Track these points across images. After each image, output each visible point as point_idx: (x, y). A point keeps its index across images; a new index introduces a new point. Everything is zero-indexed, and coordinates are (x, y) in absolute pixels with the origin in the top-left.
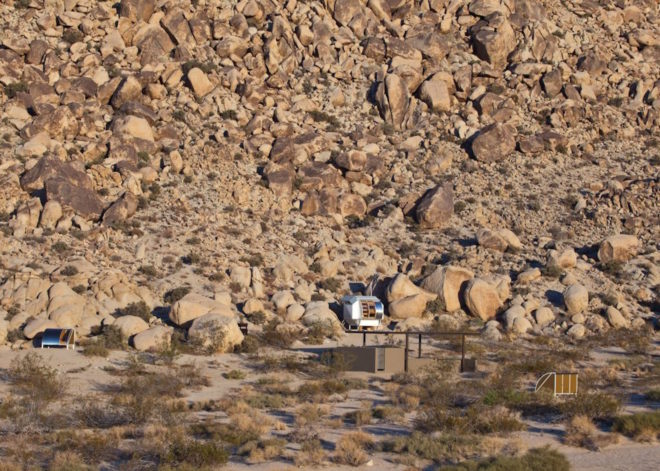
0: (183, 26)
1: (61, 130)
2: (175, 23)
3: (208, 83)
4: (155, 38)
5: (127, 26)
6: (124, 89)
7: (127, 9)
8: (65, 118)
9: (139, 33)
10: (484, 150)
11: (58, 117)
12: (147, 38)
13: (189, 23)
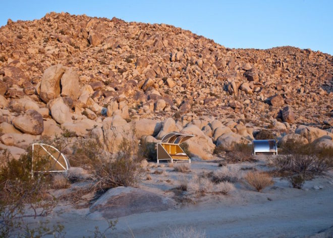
0: (159, 68)
1: (129, 94)
2: (156, 67)
3: (174, 84)
4: (150, 72)
5: (139, 69)
6: (148, 82)
7: (139, 63)
8: (130, 90)
9: (144, 70)
10: (275, 103)
11: (128, 89)
12: (147, 72)
13: (160, 68)
